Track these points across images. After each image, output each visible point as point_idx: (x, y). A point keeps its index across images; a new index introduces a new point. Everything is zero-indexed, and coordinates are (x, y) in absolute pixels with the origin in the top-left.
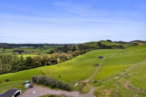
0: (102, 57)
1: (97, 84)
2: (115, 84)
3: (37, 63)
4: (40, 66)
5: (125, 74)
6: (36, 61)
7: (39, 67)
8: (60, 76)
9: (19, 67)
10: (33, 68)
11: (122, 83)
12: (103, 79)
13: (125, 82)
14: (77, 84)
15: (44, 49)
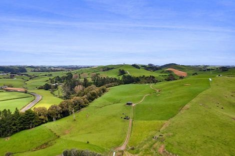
0: (131, 104)
1: (135, 151)
2: (152, 151)
3: (42, 118)
4: (46, 122)
5: (160, 136)
6: (40, 115)
7: (43, 123)
8: (88, 142)
9: (14, 127)
10: (36, 126)
11: (158, 147)
12: (140, 144)
13: (160, 146)
14: (114, 153)
15: (30, 79)
